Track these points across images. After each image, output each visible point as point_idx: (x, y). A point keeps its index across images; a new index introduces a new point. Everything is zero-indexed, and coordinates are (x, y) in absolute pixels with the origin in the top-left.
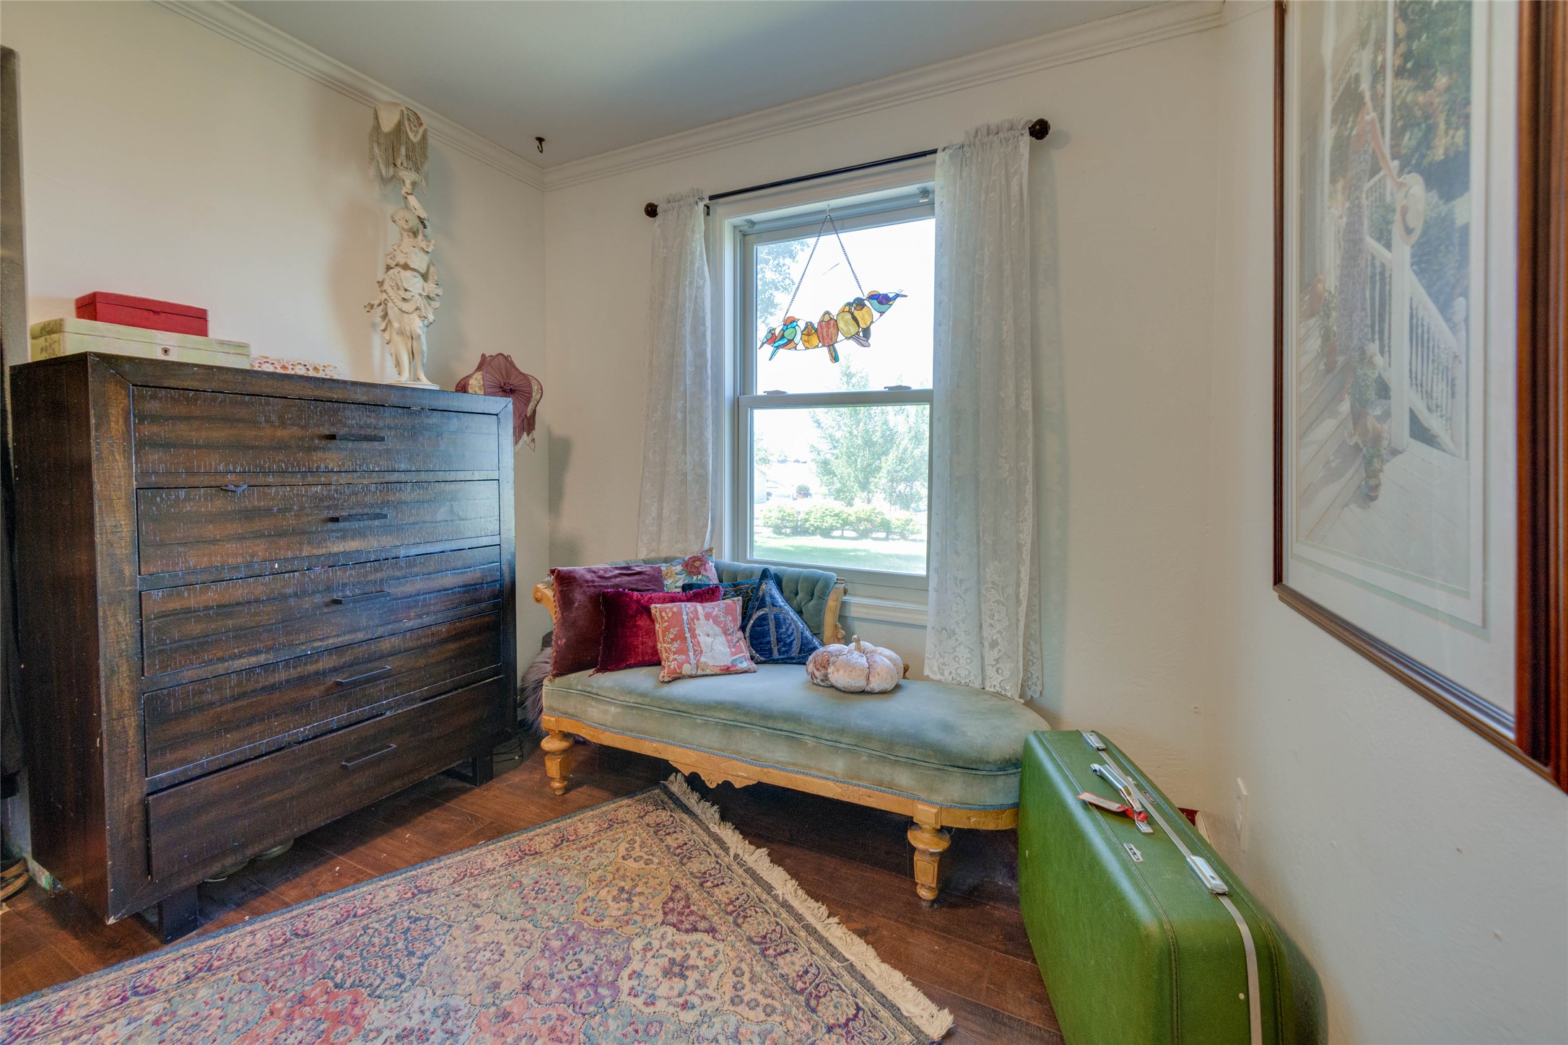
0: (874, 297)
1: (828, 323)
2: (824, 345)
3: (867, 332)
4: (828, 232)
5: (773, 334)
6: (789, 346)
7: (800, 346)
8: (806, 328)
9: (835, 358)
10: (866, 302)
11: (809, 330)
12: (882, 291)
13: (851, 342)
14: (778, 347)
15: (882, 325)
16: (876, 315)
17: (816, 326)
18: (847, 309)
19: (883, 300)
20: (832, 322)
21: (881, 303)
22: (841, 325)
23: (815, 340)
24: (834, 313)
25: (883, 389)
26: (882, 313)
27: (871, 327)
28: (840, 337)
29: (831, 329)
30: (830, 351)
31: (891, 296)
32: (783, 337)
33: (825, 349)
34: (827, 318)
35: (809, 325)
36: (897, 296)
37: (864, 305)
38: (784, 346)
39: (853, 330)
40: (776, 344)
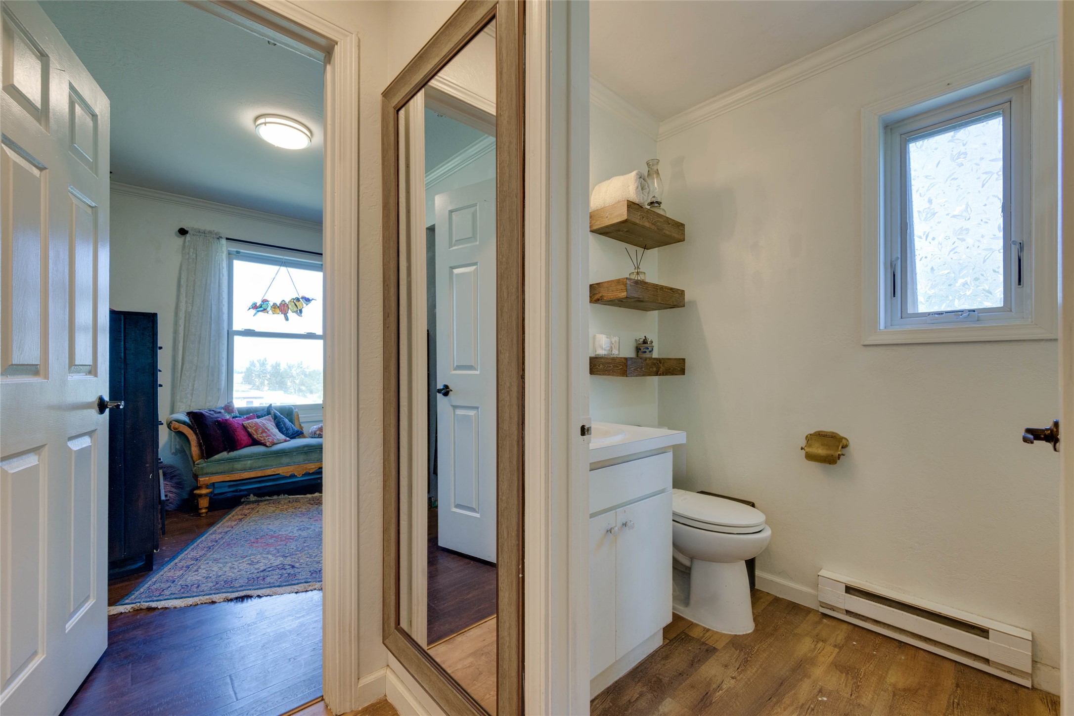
0: (303, 298)
1: (284, 305)
2: (282, 313)
3: (301, 311)
4: (283, 266)
5: (256, 305)
6: (265, 311)
7: (270, 312)
8: (273, 305)
9: (287, 319)
10: (301, 299)
11: (275, 306)
12: (307, 297)
13: (294, 313)
14: (258, 311)
15: (306, 309)
16: (304, 305)
17: (278, 305)
18: (292, 300)
19: (308, 300)
20: (286, 305)
21: (306, 301)
22: (290, 306)
23: (278, 311)
24: (287, 302)
25: (304, 333)
26: (307, 305)
27: (303, 309)
28: (290, 311)
29: (285, 308)
30: (285, 316)
31: (310, 299)
32: (261, 307)
33: (283, 315)
34: (283, 303)
35: (275, 305)
36: (313, 299)
37: (299, 301)
38: (261, 311)
39: (295, 309)
40: (257, 310)
